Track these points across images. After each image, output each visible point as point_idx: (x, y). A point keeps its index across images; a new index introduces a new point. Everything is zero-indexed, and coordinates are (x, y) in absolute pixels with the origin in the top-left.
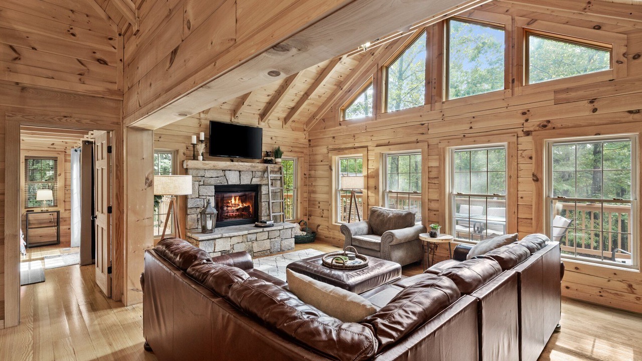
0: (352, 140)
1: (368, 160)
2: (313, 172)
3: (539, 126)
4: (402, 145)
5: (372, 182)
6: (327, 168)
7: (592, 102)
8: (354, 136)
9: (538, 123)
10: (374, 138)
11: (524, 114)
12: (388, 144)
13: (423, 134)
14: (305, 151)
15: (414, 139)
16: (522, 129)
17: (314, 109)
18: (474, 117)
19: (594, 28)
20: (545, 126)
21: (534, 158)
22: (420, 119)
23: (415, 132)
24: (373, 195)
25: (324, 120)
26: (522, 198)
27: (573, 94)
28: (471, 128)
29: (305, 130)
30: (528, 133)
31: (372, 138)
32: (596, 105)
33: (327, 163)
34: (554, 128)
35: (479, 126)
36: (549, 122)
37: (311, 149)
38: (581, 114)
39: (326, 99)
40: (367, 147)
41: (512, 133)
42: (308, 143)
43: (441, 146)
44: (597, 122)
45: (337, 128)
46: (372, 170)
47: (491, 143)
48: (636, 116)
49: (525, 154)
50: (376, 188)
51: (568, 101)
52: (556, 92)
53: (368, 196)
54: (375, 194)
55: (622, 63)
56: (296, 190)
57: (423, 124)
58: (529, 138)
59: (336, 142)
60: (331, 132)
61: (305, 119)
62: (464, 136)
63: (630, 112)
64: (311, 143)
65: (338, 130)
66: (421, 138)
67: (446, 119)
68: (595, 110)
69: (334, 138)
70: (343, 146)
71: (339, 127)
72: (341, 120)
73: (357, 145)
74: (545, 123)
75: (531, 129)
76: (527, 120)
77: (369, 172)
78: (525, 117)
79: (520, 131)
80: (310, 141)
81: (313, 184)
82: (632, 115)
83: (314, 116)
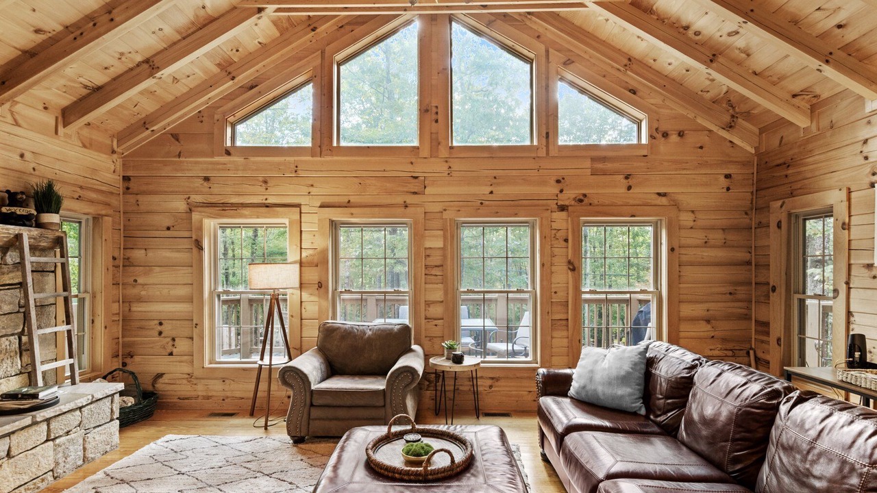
0: (263, 189)
1: (301, 231)
2: (138, 254)
3: (574, 199)
4: (377, 209)
5: (313, 275)
6: (186, 244)
7: (627, 178)
8: (265, 182)
9: (574, 196)
10: (314, 191)
11: (558, 181)
12: (348, 205)
13: (415, 193)
14: (114, 201)
15: (399, 200)
16: (556, 201)
17: (149, 107)
18: (495, 178)
19: (630, 91)
20: (581, 201)
21: (570, 241)
22: (410, 168)
23: (401, 189)
24: (315, 298)
25: (176, 137)
26: (556, 292)
27: (609, 166)
28: (491, 193)
29: (113, 152)
30: (562, 208)
31: (311, 189)
32: (631, 182)
33: (186, 234)
34: (590, 204)
35: (503, 191)
36: (585, 195)
37: (131, 199)
38: (616, 191)
39: (185, 90)
40: (299, 206)
41: (543, 205)
42: (120, 184)
43: (446, 215)
44: (632, 202)
45: (217, 159)
46: (311, 252)
47: (518, 217)
48: (664, 200)
49: (559, 234)
50: (321, 285)
51: (604, 173)
52: (593, 159)
53: (301, 302)
54: (319, 297)
55: (655, 138)
56: (88, 298)
57: (416, 178)
58: (564, 214)
59: (215, 189)
60: (196, 165)
61: (119, 126)
62: (482, 203)
63: (659, 194)
64: (132, 184)
65: (218, 163)
66: (411, 199)
67: (454, 174)
68: (629, 188)
69: (207, 179)
70: (234, 200)
71: (226, 159)
72: (229, 144)
73: (271, 200)
74: (582, 197)
75: (567, 203)
76: (561, 191)
77: (304, 255)
78: (560, 186)
79: (553, 204)
80: (126, 179)
81: (140, 281)
82: (660, 197)
83: (145, 124)
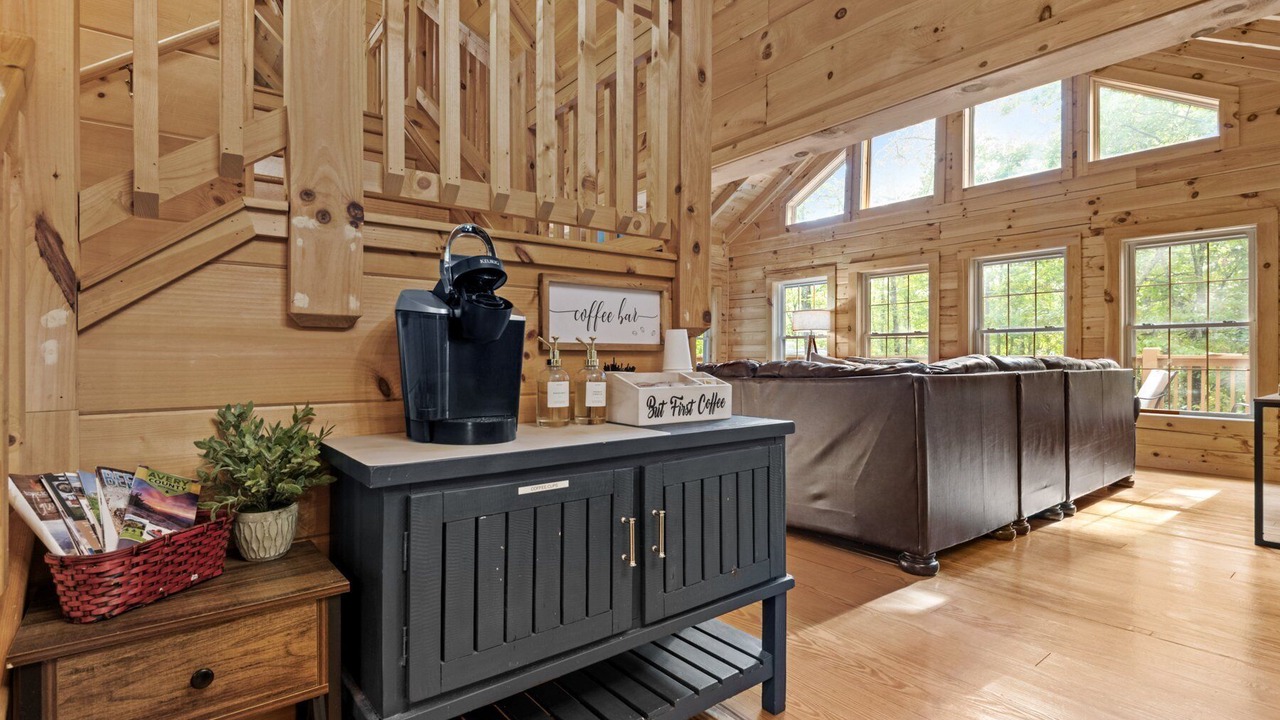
0: (810, 255)
1: (836, 285)
2: (736, 311)
3: (1114, 220)
4: (895, 259)
5: (844, 321)
6: (763, 302)
7: (1191, 183)
8: (812, 248)
9: (1113, 216)
10: (847, 251)
11: (1091, 203)
12: (872, 258)
13: (931, 239)
14: (723, 276)
15: (916, 248)
16: (1088, 226)
17: (741, 207)
18: (1014, 211)
19: (1193, 77)
20: (1122, 220)
21: (1106, 268)
22: (926, 216)
23: (919, 237)
24: (845, 340)
25: (757, 225)
26: (1088, 328)
27: (1164, 173)
28: (1010, 227)
29: (723, 243)
30: (1097, 232)
31: (844, 249)
32: (1197, 186)
33: (762, 295)
34: (1136, 223)
35: (1021, 224)
36: (1128, 213)
37: (733, 273)
38: (1176, 201)
39: (762, 190)
40: (835, 264)
41: (1072, 232)
42: (728, 264)
43: (960, 256)
44: (1198, 211)
45: (781, 236)
46: (843, 301)
47: (1041, 248)
48: (1253, 202)
49: (1093, 262)
50: (850, 329)
51: (1156, 183)
52: (1138, 169)
53: (836, 344)
54: (849, 339)
55: (1232, 126)
56: (708, 339)
57: (931, 225)
58: (1100, 239)
59: (781, 259)
60: (769, 244)
61: (725, 224)
62: (999, 240)
63: (1245, 196)
64: (734, 264)
65: (782, 240)
66: (927, 245)
67: (969, 215)
68: (1195, 195)
69: (775, 252)
70: (792, 266)
71: (786, 235)
72: (789, 224)
73: (816, 262)
74: (1124, 216)
75: (1103, 225)
76: (1096, 213)
77: (838, 304)
78: (1093, 208)
79: (1085, 230)
80: (731, 259)
81: (738, 330)
82: (1247, 200)
83: (740, 219)
